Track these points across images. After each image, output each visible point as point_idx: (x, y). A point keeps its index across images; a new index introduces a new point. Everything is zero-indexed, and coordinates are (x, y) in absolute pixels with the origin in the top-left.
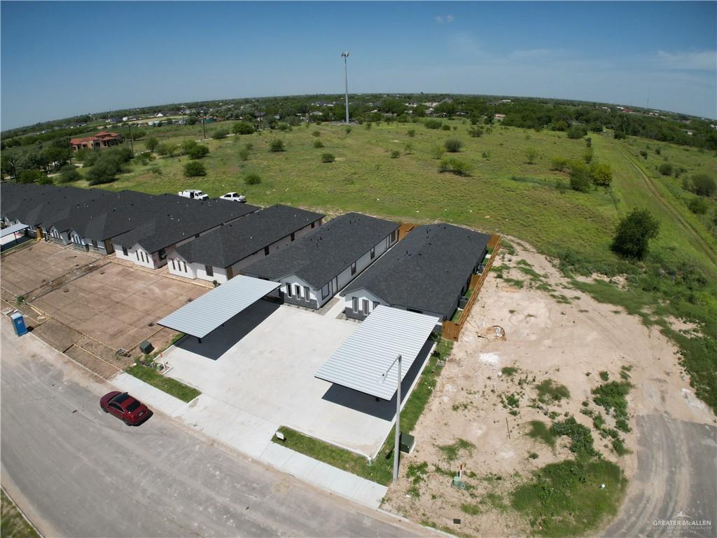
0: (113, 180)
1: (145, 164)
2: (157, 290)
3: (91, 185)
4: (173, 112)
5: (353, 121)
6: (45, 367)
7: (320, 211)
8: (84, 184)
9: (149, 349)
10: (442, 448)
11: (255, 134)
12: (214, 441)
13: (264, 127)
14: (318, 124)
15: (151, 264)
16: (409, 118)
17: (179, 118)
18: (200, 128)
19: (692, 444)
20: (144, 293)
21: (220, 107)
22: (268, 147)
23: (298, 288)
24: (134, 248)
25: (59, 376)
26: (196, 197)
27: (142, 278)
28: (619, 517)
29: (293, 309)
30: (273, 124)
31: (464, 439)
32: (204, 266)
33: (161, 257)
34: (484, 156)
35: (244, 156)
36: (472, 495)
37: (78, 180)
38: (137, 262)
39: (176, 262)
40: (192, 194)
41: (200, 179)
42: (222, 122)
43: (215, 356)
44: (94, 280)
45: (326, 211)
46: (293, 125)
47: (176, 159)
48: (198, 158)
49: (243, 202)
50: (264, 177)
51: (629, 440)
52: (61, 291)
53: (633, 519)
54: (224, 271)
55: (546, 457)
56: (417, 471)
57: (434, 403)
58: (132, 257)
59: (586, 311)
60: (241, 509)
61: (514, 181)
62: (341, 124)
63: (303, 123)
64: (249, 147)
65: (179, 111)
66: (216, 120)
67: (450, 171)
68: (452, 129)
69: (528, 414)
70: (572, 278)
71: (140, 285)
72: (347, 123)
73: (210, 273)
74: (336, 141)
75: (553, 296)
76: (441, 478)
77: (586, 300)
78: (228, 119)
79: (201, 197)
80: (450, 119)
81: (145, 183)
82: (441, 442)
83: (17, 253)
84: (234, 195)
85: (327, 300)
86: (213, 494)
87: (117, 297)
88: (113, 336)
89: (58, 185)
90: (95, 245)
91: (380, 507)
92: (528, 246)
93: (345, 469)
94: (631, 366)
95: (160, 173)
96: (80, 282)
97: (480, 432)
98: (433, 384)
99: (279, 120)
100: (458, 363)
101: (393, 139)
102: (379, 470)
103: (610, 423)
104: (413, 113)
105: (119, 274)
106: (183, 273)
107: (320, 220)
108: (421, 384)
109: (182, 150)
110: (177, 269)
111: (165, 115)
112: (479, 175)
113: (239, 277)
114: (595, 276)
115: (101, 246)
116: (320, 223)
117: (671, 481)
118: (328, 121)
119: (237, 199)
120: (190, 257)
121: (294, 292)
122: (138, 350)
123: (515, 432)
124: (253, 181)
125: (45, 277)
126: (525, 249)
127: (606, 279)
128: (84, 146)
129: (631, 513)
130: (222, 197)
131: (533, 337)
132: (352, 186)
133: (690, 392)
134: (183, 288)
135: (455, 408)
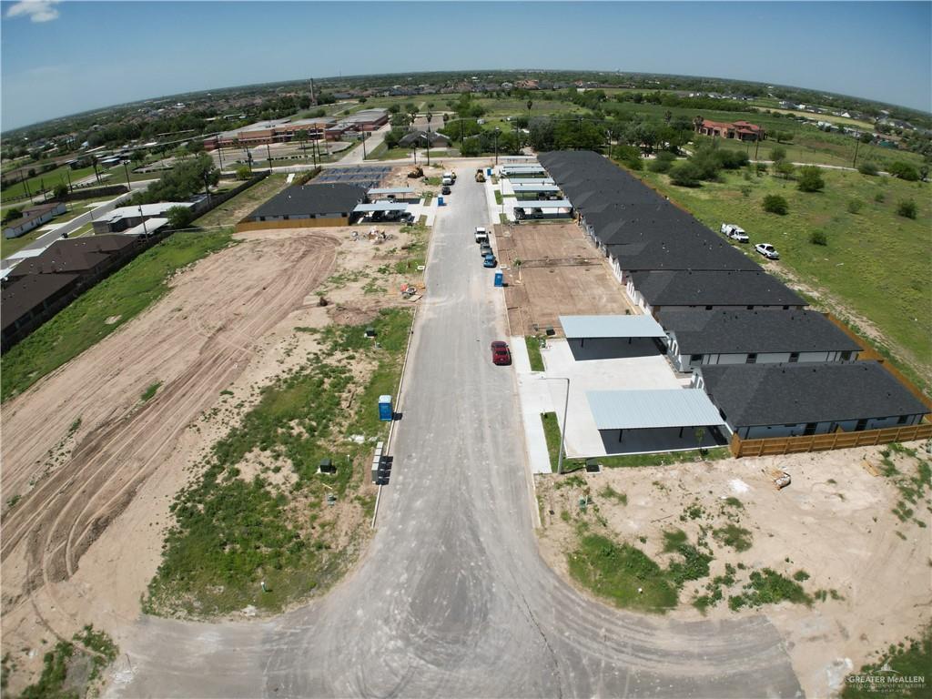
1: (747, 178)
4: (866, 116)
6: (490, 312)
8: (664, 181)
9: (552, 333)
10: (608, 488)
15: (620, 280)
17: (862, 127)
23: (675, 347)
25: (491, 320)
26: (735, 236)
28: (616, 611)
31: (628, 497)
32: (643, 297)
35: (853, 208)
36: (578, 514)
38: (615, 272)
39: (631, 285)
40: (733, 231)
43: (579, 358)
44: (577, 272)
48: (806, 190)
51: (720, 611)
52: (547, 270)
53: (620, 623)
55: (651, 550)
56: (577, 481)
57: (649, 470)
59: (904, 538)
60: (487, 425)
65: (874, 116)
69: (691, 526)
71: (599, 291)
73: (644, 305)
76: (581, 494)
79: (739, 237)
82: (614, 486)
83: (550, 226)
84: (768, 248)
86: (485, 411)
87: (576, 292)
90: (602, 246)
91: (535, 475)
93: (549, 450)
94: (843, 599)
95: (746, 195)
96: (566, 269)
97: (643, 504)
98: (668, 463)
100: (710, 469)
103: (734, 591)
106: (632, 297)
107: (800, 307)
108: (659, 456)
109: (800, 174)
110: (630, 293)
111: (851, 117)
115: (604, 248)
119: (768, 253)
121: (673, 349)
123: (661, 524)
124: (818, 240)
125: (550, 254)
128: (717, 132)
129: (627, 621)
132: (914, 291)
133: (850, 666)
135: (655, 483)
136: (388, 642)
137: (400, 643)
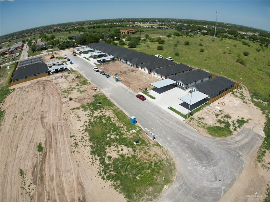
0: (136, 47)
1: (145, 43)
2: (148, 78)
3: (129, 47)
4: (153, 22)
5: (217, 36)
6: (124, 88)
7: (193, 67)
8: (126, 47)
9: (146, 89)
11: (181, 37)
12: (157, 106)
13: (184, 35)
14: (204, 36)
15: (148, 73)
16: (238, 39)
17: (155, 25)
18: (162, 31)
19: (253, 136)
20: (146, 79)
21: (170, 22)
22: (184, 43)
23: (181, 84)
24: (144, 68)
25: (127, 90)
26: (160, 57)
27: (145, 75)
28: (226, 138)
29: (178, 88)
30: (188, 34)
31: (204, 118)
32: (160, 75)
33: (150, 71)
34: (255, 59)
35: (176, 45)
36: (200, 125)
37: (125, 45)
38: (144, 71)
39: (154, 73)
40: (159, 56)
41: (161, 51)
42: (170, 30)
43: (160, 93)
44: (133, 74)
45: (195, 67)
46: (195, 35)
47: (155, 43)
48: (162, 43)
49: (173, 60)
50: (180, 53)
51: (239, 130)
52: (125, 75)
53: (229, 140)
54: (165, 77)
55: (218, 125)
56: (192, 119)
57: (201, 111)
58: (143, 70)
59: (250, 106)
60: (159, 115)
61: (258, 70)
62: (212, 37)
63: (198, 35)
64: (178, 42)
65: (155, 22)
66: (168, 29)
67: (240, 62)
68: (251, 46)
69: (219, 118)
70: (253, 99)
71: (145, 77)
72: (214, 37)
73: (161, 77)
74: (208, 44)
75: (244, 101)
76: (196, 121)
77: (252, 104)
78: (172, 29)
79: (161, 57)
80: (253, 42)
81: (145, 50)
82: (199, 117)
83: (111, 63)
84: (171, 58)
85: (187, 88)
86: (155, 112)
87: (140, 78)
88: (138, 86)
89: (118, 46)
90: (134, 65)
91: (183, 121)
92: (247, 88)
94: (251, 119)
95: (149, 47)
96: (130, 73)
97: (207, 118)
98: (203, 108)
99: (190, 32)
100: (210, 106)
101: (228, 47)
102: (185, 117)
103: (237, 125)
104: (240, 37)
105: (139, 73)
106: (155, 76)
107: (192, 69)
108: (200, 107)
109: (156, 40)
110: (154, 75)
111: (150, 23)
112: (248, 65)
113: (168, 79)
114: (259, 100)
115: (135, 66)
116: (192, 70)
117: (242, 139)
118: (208, 35)
119: (171, 59)
120: (158, 72)
121: (179, 85)
122: (144, 89)
123: (214, 120)
124: (177, 54)
125: (121, 71)
126: (245, 89)
127: (262, 102)
128: (124, 33)
130: (167, 58)
131: (231, 107)
132: (206, 61)
133: (262, 129)
134: (154, 79)
135: (205, 113)
136: (202, 169)
137: (204, 168)
